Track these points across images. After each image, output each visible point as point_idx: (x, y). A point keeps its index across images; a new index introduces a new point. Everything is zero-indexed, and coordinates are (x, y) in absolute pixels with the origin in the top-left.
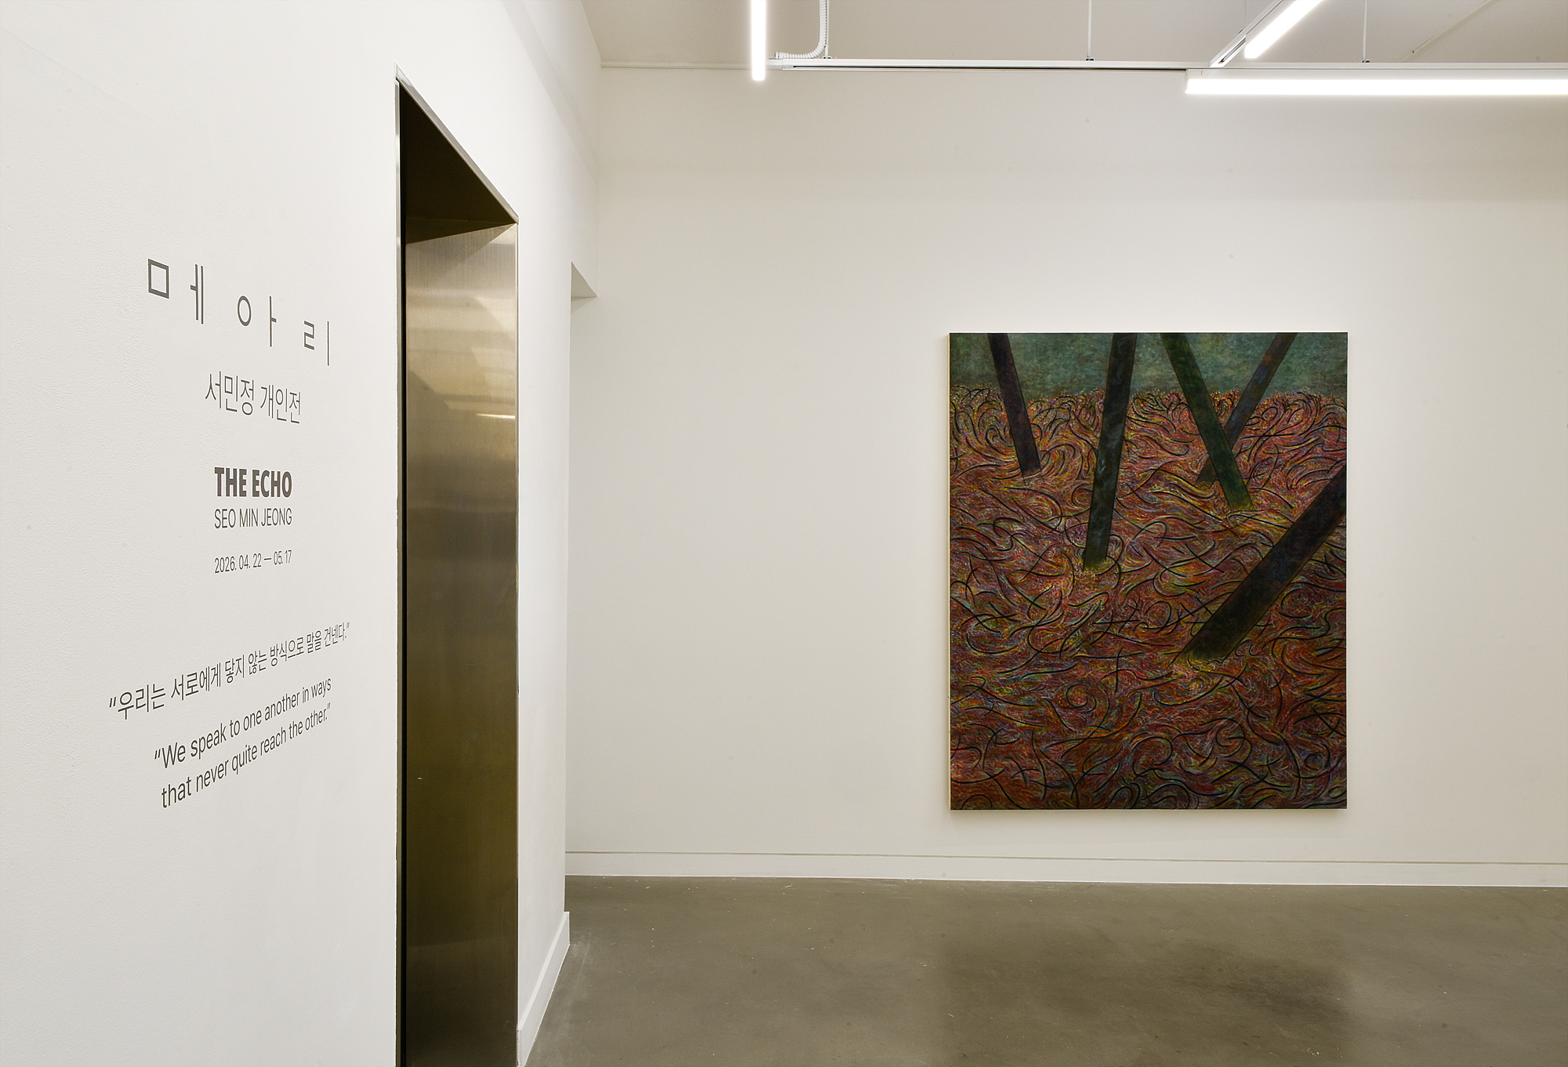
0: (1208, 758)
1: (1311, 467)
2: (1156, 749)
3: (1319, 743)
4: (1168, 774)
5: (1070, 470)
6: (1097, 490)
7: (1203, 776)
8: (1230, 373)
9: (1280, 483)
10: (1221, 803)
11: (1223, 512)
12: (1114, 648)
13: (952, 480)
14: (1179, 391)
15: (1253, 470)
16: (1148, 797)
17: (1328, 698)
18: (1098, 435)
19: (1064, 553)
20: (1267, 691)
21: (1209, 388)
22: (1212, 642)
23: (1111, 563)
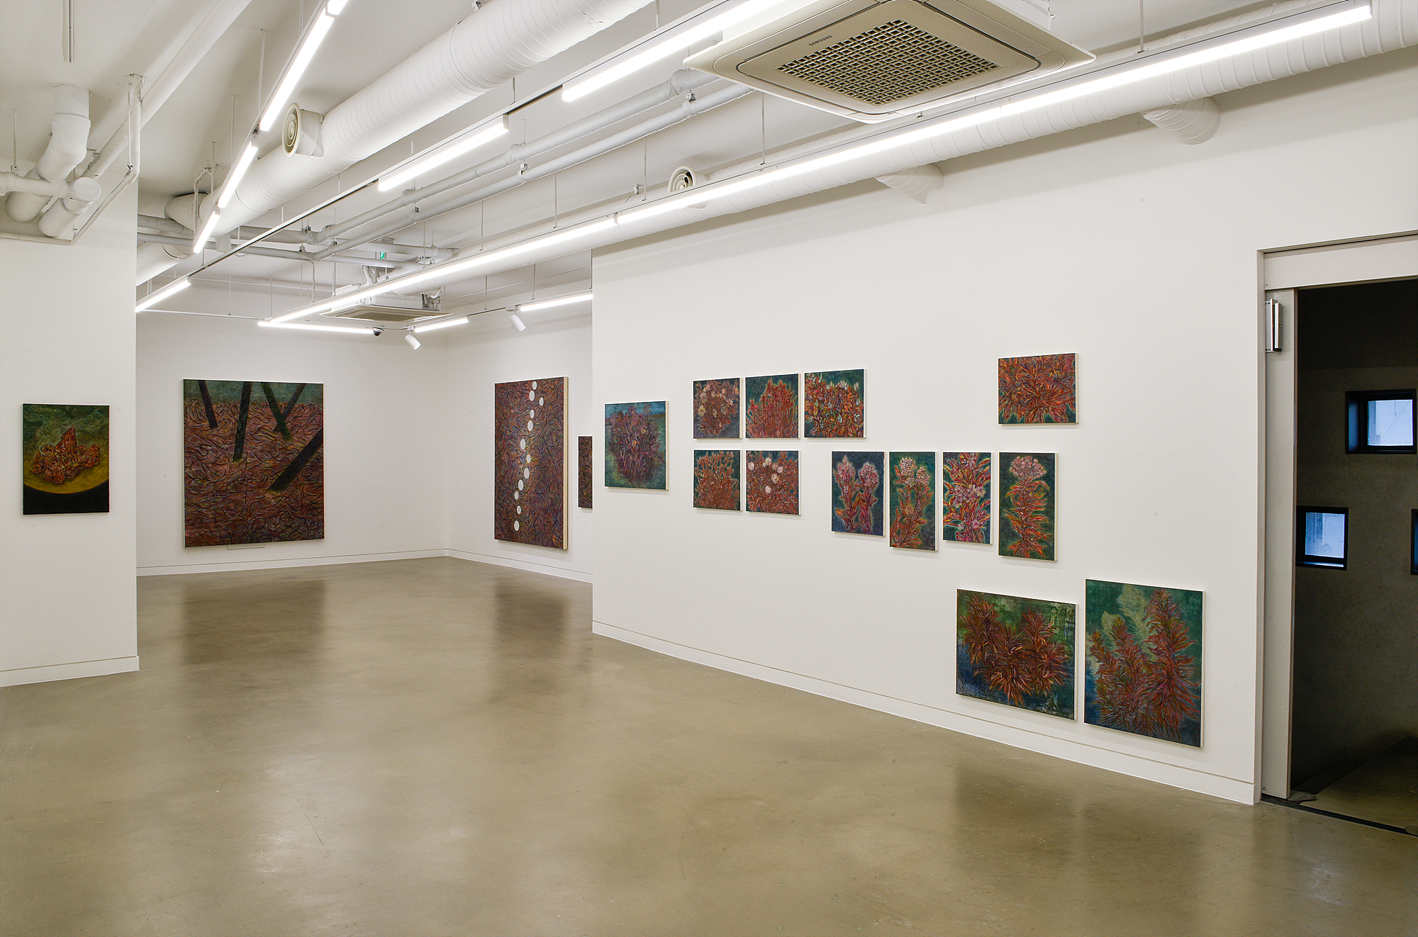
0: (277, 525)
1: (312, 427)
2: (260, 522)
3: (315, 518)
4: (263, 531)
5: (228, 428)
6: (238, 435)
7: (276, 531)
8: (284, 396)
9: (301, 433)
10: (282, 540)
11: (282, 442)
12: (244, 489)
13: (185, 431)
14: (267, 401)
15: (292, 428)
16: (257, 539)
17: (318, 503)
18: (238, 416)
19: (227, 456)
20: (297, 502)
21: (277, 401)
22: (278, 486)
23: (243, 459)
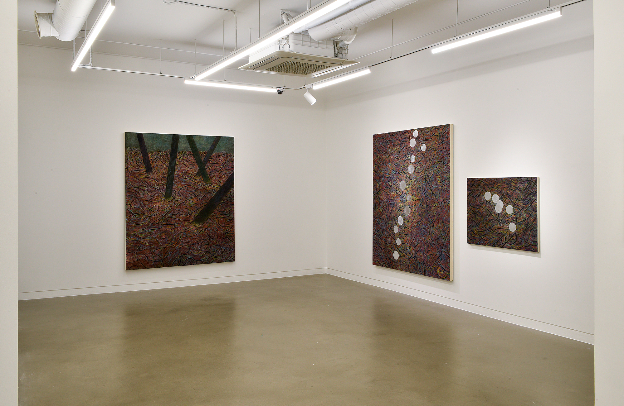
0: (199, 251)
1: (225, 172)
2: (185, 249)
3: (228, 245)
4: (188, 256)
5: (161, 172)
6: (169, 178)
7: (198, 256)
8: (204, 146)
9: (218, 176)
10: (202, 262)
11: (203, 184)
12: (173, 222)
13: (126, 174)
14: (191, 151)
15: (210, 173)
16: (183, 262)
17: (230, 233)
18: (169, 163)
19: (159, 195)
20: (215, 232)
21: (199, 150)
22: (200, 219)
23: (173, 198)
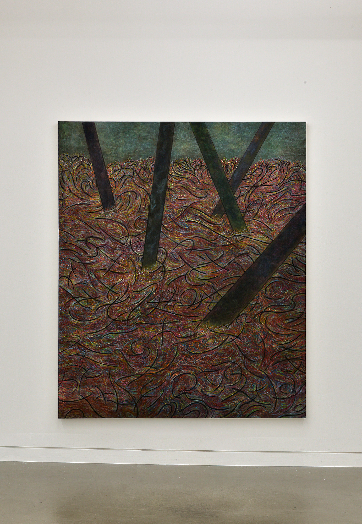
0: (219, 387)
1: (284, 205)
2: (187, 381)
3: (288, 377)
4: (194, 396)
5: (134, 207)
6: (151, 220)
7: (216, 398)
8: (233, 147)
9: (264, 215)
11: (229, 233)
12: (160, 318)
13: (60, 213)
14: (202, 158)
15: (247, 207)
16: (182, 410)
17: (294, 349)
18: (151, 185)
19: (130, 258)
20: (256, 345)
21: (220, 156)
23: (159, 265)
